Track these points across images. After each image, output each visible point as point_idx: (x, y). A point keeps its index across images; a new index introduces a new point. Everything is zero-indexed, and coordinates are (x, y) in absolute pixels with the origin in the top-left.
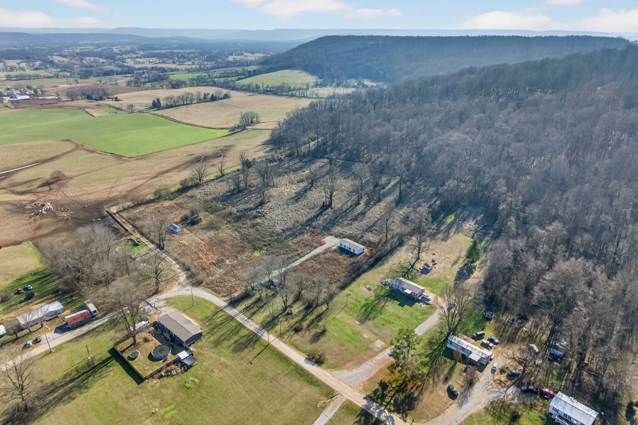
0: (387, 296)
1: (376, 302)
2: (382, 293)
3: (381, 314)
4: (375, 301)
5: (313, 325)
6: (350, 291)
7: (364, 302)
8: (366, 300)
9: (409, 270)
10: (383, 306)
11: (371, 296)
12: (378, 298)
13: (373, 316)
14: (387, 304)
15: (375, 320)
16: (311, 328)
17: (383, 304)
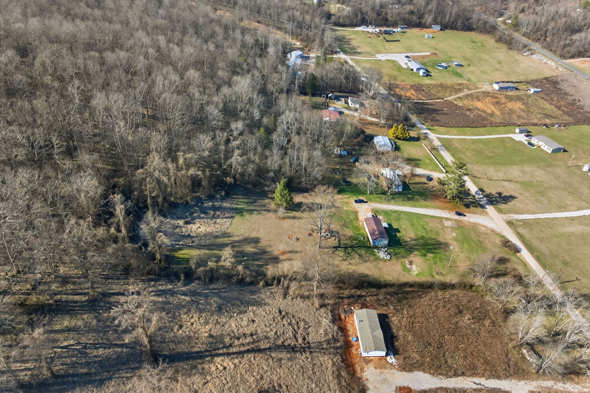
0: (400, 244)
1: (418, 247)
2: (403, 250)
3: (423, 237)
4: (417, 249)
5: (499, 273)
6: (433, 276)
7: (430, 255)
8: (425, 255)
9: (346, 248)
10: (415, 240)
11: (416, 255)
12: (410, 250)
13: (432, 241)
14: (409, 240)
15: (434, 237)
16: (503, 272)
17: (413, 242)
